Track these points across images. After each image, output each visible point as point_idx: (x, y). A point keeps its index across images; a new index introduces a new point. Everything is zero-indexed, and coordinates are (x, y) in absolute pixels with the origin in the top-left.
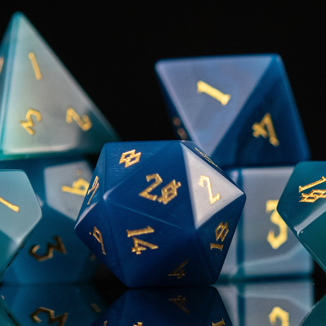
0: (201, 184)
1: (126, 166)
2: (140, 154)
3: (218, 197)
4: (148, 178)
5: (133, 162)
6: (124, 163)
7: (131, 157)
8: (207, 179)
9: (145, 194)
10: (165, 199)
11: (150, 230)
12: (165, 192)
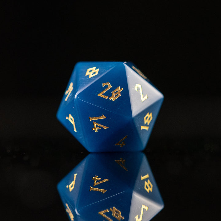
0: (136, 89)
1: (90, 77)
2: (98, 69)
3: (146, 97)
4: (103, 85)
5: (94, 75)
6: (88, 76)
7: (93, 72)
8: (140, 86)
9: (101, 95)
10: (113, 98)
11: (104, 117)
12: (113, 94)
